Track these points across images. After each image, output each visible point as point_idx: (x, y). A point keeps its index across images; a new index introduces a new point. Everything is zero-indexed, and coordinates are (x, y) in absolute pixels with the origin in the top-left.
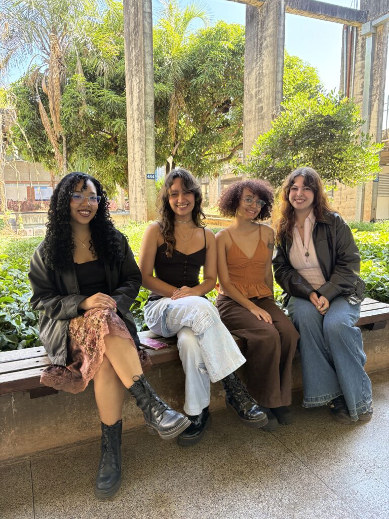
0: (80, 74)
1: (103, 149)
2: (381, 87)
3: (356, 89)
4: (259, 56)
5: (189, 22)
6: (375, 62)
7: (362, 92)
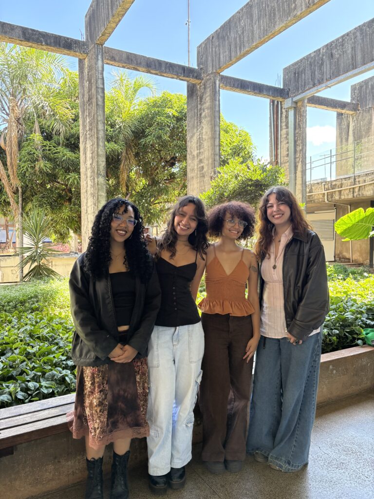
0: (37, 134)
1: (57, 199)
2: (303, 151)
3: (282, 151)
4: (199, 124)
5: (138, 91)
6: (297, 131)
7: (288, 155)
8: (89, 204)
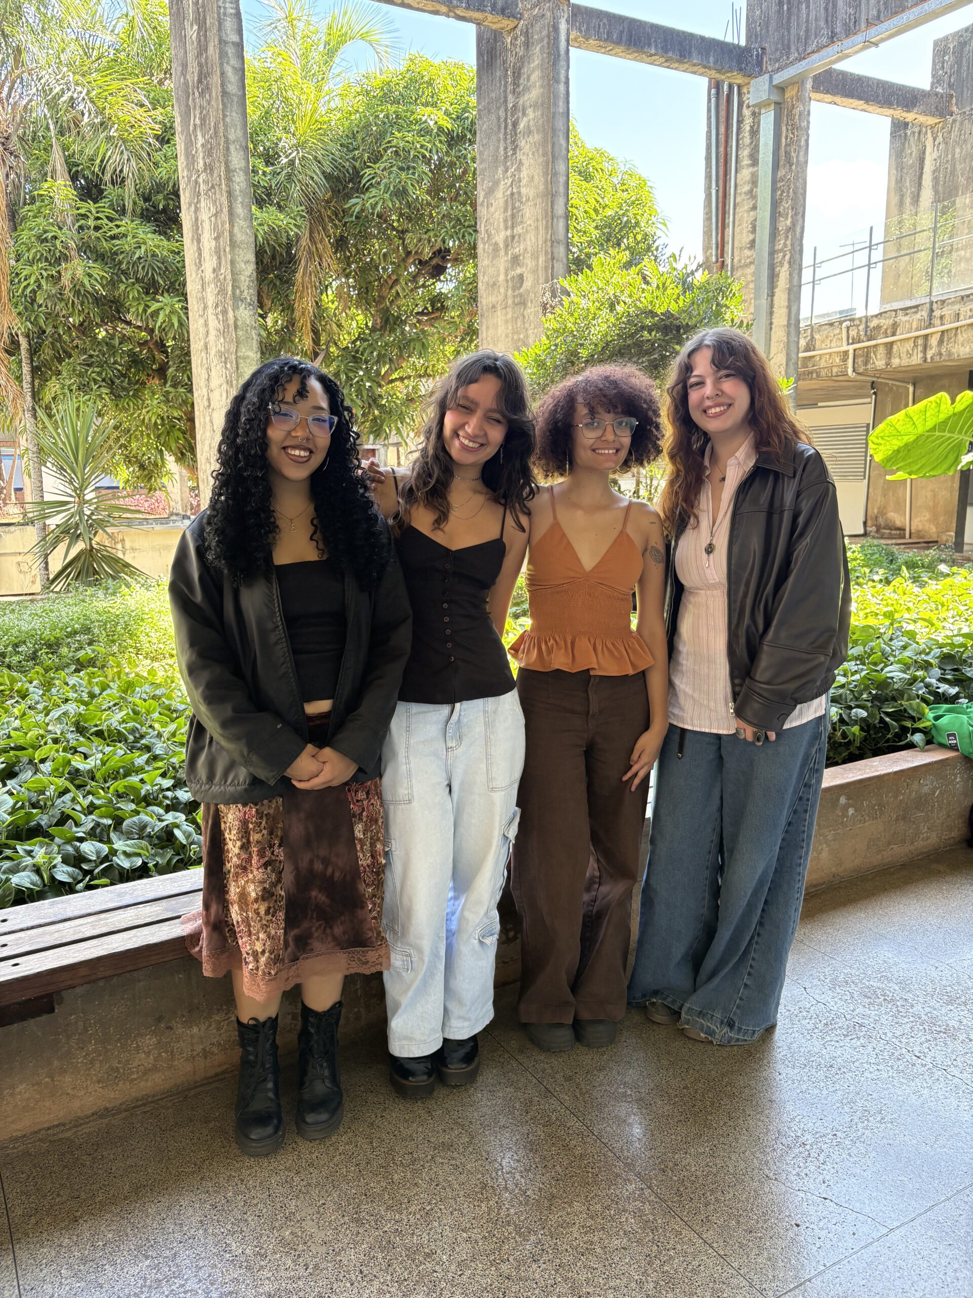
0: (61, 182)
1: (128, 369)
2: (794, 231)
4: (510, 153)
5: (339, 52)
6: (781, 173)
7: (753, 242)
8: (215, 383)
